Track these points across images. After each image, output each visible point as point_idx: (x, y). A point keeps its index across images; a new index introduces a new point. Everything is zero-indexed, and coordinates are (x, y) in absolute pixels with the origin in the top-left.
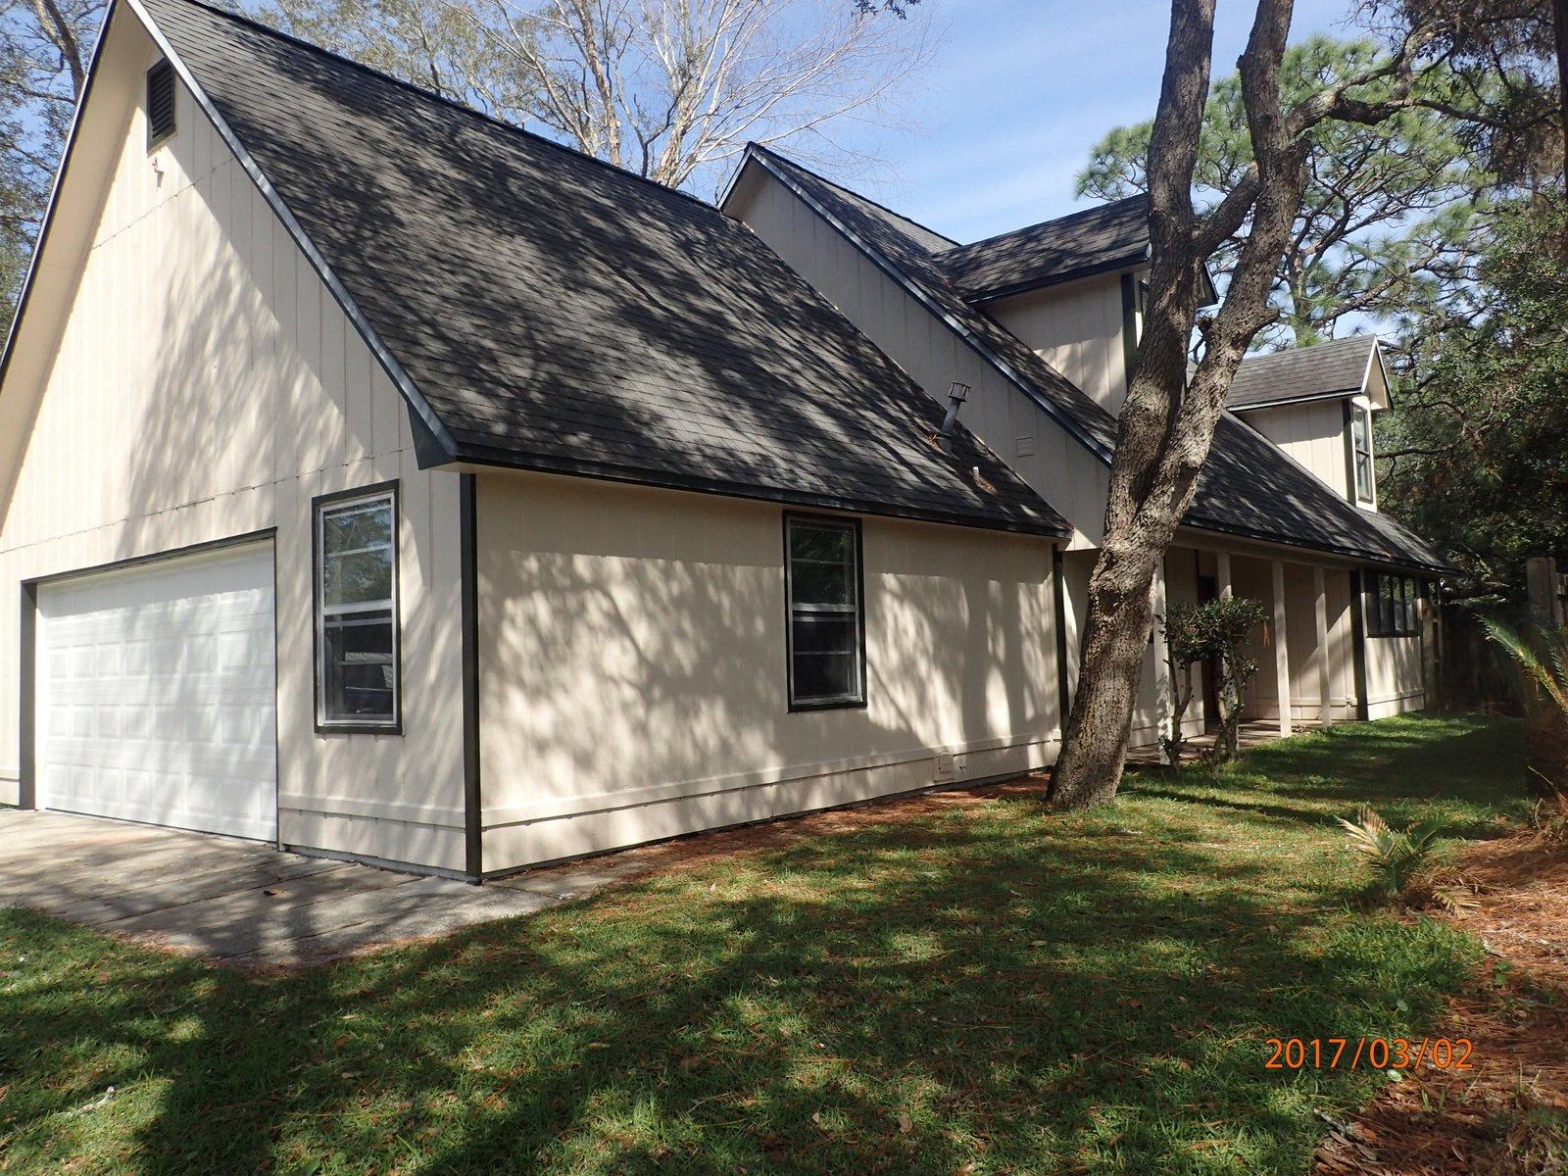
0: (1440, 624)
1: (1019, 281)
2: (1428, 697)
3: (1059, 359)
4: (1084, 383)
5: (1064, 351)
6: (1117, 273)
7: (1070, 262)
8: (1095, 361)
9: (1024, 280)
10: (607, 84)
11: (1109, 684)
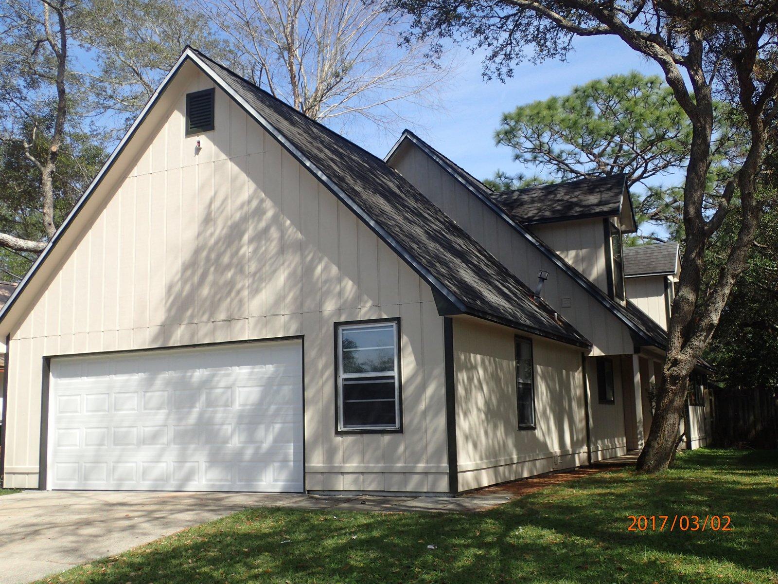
0: (713, 400)
1: (550, 216)
2: (708, 440)
3: (569, 257)
4: (583, 271)
5: (572, 253)
6: (601, 218)
7: (578, 209)
8: (590, 260)
9: (554, 216)
10: (297, 78)
11: (672, 416)
